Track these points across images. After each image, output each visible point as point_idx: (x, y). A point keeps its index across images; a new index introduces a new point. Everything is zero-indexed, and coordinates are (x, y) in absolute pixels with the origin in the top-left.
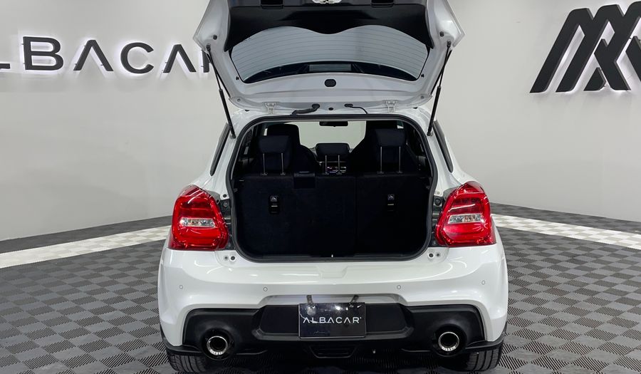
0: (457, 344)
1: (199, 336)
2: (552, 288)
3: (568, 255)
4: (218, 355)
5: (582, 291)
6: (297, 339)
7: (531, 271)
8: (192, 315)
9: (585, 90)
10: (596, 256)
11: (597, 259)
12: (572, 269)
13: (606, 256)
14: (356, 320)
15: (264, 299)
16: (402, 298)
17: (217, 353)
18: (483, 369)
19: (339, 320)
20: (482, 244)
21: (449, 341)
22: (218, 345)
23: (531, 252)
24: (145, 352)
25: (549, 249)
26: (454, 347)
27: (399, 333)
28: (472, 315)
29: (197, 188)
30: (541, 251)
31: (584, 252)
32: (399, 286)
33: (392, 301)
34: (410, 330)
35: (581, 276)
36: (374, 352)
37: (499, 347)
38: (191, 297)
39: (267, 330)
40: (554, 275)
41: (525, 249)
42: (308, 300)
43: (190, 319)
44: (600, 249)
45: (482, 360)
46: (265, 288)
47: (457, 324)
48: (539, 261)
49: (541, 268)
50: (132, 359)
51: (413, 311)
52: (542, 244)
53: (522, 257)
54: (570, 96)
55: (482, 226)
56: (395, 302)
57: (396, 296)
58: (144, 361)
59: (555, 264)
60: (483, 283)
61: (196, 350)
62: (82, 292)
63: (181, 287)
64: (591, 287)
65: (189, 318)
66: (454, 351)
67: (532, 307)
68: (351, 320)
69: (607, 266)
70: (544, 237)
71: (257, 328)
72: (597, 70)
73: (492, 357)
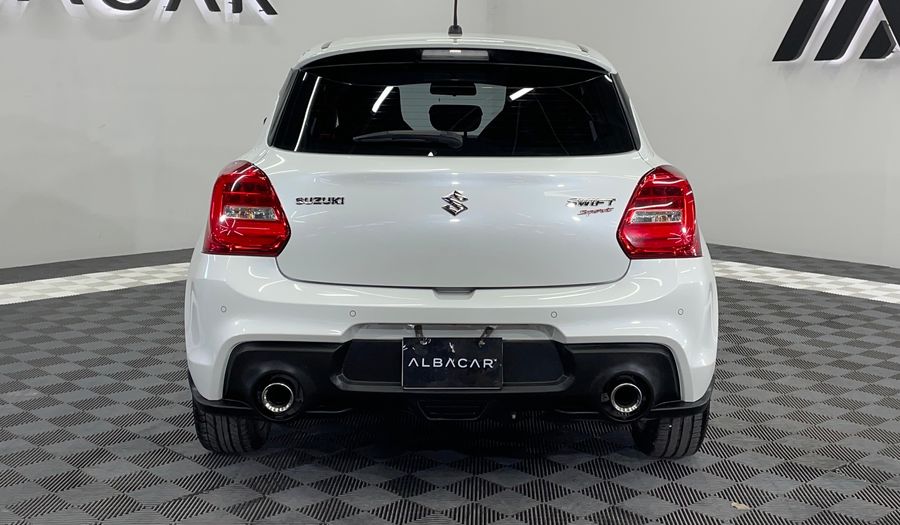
0: (639, 402)
1: (249, 385)
2: (795, 359)
3: (824, 315)
4: (279, 413)
5: (840, 364)
6: (398, 390)
7: (763, 336)
8: (238, 353)
9: (861, 58)
10: (868, 319)
11: (869, 322)
12: (828, 335)
13: (883, 319)
14: (488, 363)
15: (350, 329)
16: (558, 330)
17: (277, 410)
18: (678, 455)
19: (463, 363)
20: (680, 255)
21: (626, 398)
22: (278, 397)
23: (763, 311)
24: (154, 427)
25: (793, 308)
26: (635, 407)
27: (554, 384)
28: (662, 359)
29: (248, 164)
30: (780, 310)
31: (849, 313)
32: (554, 313)
33: (543, 337)
34: (569, 380)
35: (840, 344)
36: (514, 417)
37: (702, 410)
38: (236, 323)
39: (353, 376)
40: (798, 342)
41: (754, 307)
42: (417, 333)
43: (237, 358)
44: (875, 309)
45: (677, 438)
46: (353, 311)
47: (641, 371)
48: (775, 322)
49: (778, 332)
50: (134, 436)
51: (574, 352)
52: (783, 301)
53: (748, 317)
54: (838, 67)
55: (683, 237)
56: (547, 338)
57: (550, 329)
58: (154, 439)
59: (802, 328)
60: (681, 312)
61: (243, 405)
62: (42, 350)
63: (224, 309)
64: (855, 359)
65: (234, 357)
66: (634, 412)
67: (759, 382)
68: (481, 364)
69: (884, 332)
70: (788, 291)
71: (338, 373)
72: (882, 23)
73: (691, 433)
